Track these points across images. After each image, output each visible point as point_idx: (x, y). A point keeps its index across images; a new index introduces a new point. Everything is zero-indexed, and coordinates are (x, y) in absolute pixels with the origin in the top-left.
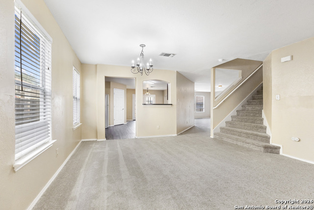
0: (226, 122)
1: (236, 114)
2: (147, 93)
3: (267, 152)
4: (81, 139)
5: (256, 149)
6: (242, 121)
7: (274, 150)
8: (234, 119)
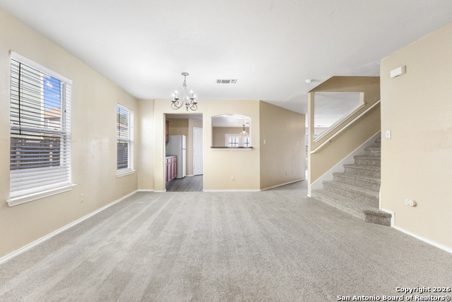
0: (335, 174)
1: (353, 161)
2: (244, 132)
3: (371, 221)
4: (137, 189)
5: (356, 216)
6: (356, 173)
7: (383, 219)
8: (347, 170)
